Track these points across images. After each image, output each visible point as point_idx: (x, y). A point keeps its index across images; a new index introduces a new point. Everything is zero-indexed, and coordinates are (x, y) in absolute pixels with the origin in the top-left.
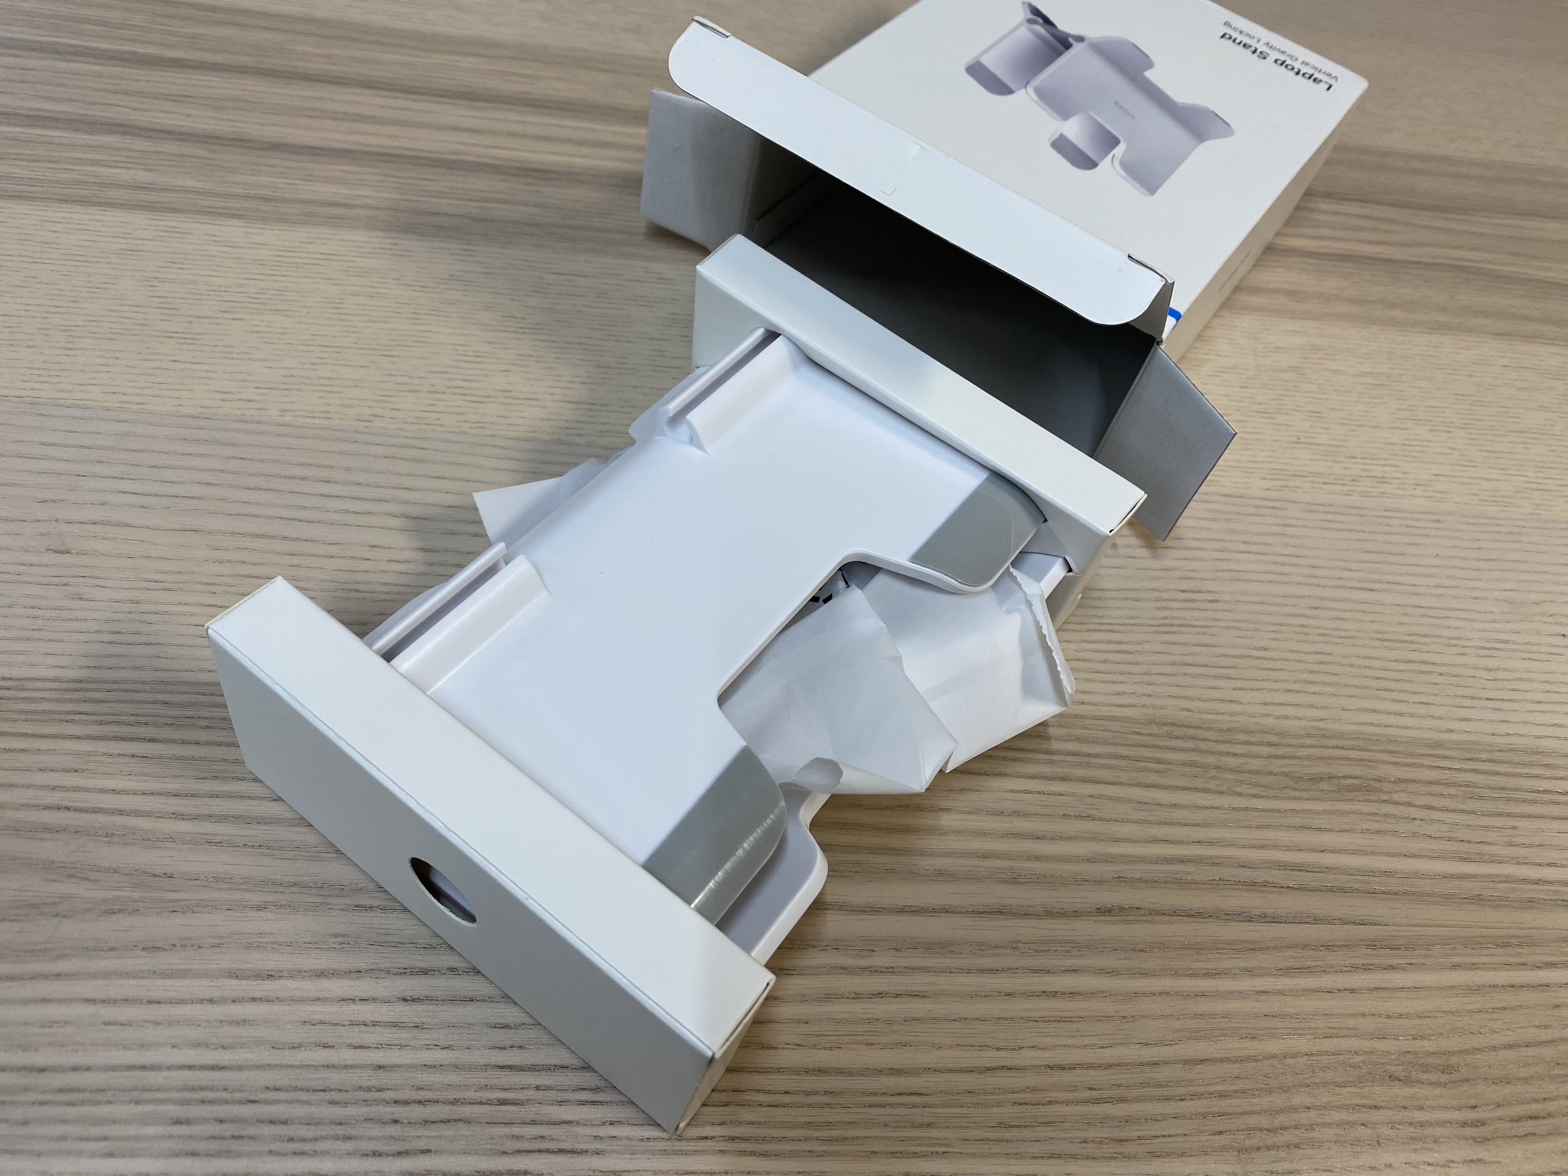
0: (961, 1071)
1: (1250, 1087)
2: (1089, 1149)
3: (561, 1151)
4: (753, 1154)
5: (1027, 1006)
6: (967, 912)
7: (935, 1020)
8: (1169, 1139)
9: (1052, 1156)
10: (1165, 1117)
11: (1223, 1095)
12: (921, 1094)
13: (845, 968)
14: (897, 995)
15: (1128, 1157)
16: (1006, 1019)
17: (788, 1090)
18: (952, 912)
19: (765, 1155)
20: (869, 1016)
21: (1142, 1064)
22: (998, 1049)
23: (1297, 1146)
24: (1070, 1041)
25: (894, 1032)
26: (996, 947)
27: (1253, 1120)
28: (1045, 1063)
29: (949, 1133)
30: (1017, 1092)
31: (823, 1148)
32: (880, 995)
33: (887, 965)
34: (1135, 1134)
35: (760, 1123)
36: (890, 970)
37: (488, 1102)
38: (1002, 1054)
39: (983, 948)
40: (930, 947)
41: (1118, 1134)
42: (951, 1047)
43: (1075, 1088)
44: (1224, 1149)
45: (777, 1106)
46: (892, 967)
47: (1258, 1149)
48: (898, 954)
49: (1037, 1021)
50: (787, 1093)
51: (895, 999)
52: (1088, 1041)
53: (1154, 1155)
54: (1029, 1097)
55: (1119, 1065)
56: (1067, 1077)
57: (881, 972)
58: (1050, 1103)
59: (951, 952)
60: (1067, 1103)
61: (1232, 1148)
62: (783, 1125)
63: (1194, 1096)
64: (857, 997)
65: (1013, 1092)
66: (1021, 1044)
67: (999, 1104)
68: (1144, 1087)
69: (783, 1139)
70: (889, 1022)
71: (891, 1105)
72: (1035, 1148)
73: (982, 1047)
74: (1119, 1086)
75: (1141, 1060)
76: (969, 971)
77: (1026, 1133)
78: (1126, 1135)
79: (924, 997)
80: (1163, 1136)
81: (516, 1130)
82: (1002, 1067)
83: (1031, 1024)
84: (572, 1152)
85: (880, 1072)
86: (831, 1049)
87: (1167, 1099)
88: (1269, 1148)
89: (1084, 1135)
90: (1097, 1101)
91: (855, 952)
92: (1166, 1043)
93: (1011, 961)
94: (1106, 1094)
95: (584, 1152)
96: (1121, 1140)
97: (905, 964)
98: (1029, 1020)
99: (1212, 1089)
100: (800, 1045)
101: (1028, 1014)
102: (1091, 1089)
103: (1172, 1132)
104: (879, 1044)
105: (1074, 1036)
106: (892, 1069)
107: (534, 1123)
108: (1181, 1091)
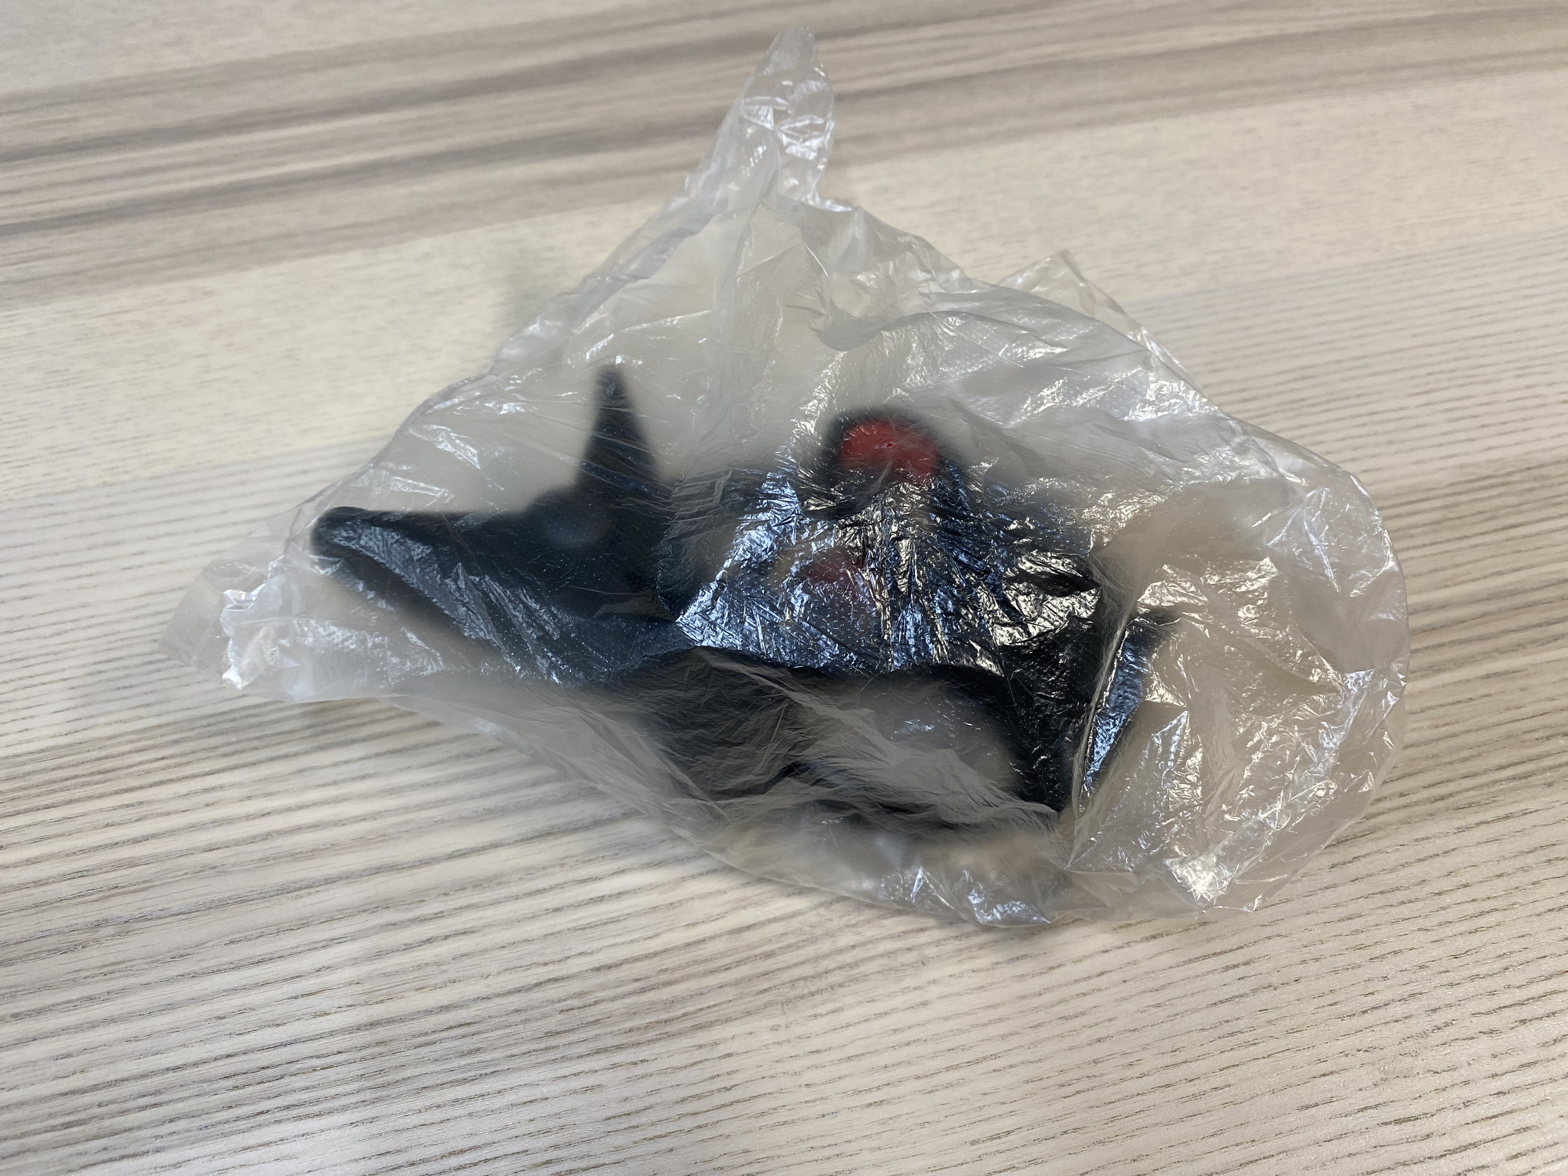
0: (509, 993)
1: (796, 940)
2: (634, 1038)
3: (123, 1157)
4: (307, 1116)
5: (576, 916)
6: (516, 842)
7: (484, 951)
8: (715, 1009)
9: (598, 1052)
10: (710, 989)
11: (768, 955)
12: (470, 1024)
13: (394, 924)
14: (446, 937)
15: (673, 1035)
16: (552, 934)
17: (340, 1050)
18: (502, 845)
19: (319, 1115)
20: (418, 963)
21: (688, 945)
22: (546, 964)
23: (841, 985)
24: (619, 940)
25: (446, 971)
26: (544, 868)
27: (797, 972)
28: (591, 967)
29: (497, 1054)
30: (565, 1000)
31: (375, 1095)
32: (429, 941)
33: (437, 911)
34: (679, 1013)
35: (314, 1087)
36: (439, 915)
37: (53, 1129)
38: (551, 967)
39: (532, 871)
40: (478, 884)
41: (664, 1016)
42: (499, 973)
43: (621, 983)
44: (767, 1005)
45: (331, 1067)
46: (441, 912)
47: (802, 997)
48: (448, 898)
49: (584, 928)
50: (339, 1052)
51: (444, 942)
52: (635, 936)
53: (699, 1027)
54: (575, 1002)
55: (666, 951)
56: (612, 976)
57: (431, 919)
58: (596, 1003)
59: (499, 884)
60: (613, 999)
61: (777, 1003)
62: (337, 1082)
63: (739, 963)
64: (408, 947)
65: (560, 1001)
66: (567, 954)
67: (545, 1016)
68: (690, 966)
69: (336, 1096)
70: (437, 964)
71: (441, 1041)
72: (582, 1049)
73: (529, 967)
74: (666, 970)
75: (688, 941)
76: (517, 898)
77: (572, 1037)
78: (672, 1015)
79: (473, 932)
80: (708, 1007)
81: (80, 1148)
82: (549, 980)
83: (578, 933)
84: (134, 1156)
85: (429, 1012)
86: (382, 1002)
87: (713, 972)
88: (812, 994)
89: (629, 1025)
90: (643, 991)
91: (406, 907)
92: (713, 918)
93: (561, 877)
94: (654, 981)
95: (146, 1153)
96: (666, 1021)
97: (453, 907)
98: (575, 929)
99: (758, 951)
100: (351, 1006)
101: (574, 925)
102: (637, 980)
103: (718, 1001)
104: (428, 986)
105: (621, 935)
106: (441, 1007)
107: (96, 1137)
108: (726, 961)
